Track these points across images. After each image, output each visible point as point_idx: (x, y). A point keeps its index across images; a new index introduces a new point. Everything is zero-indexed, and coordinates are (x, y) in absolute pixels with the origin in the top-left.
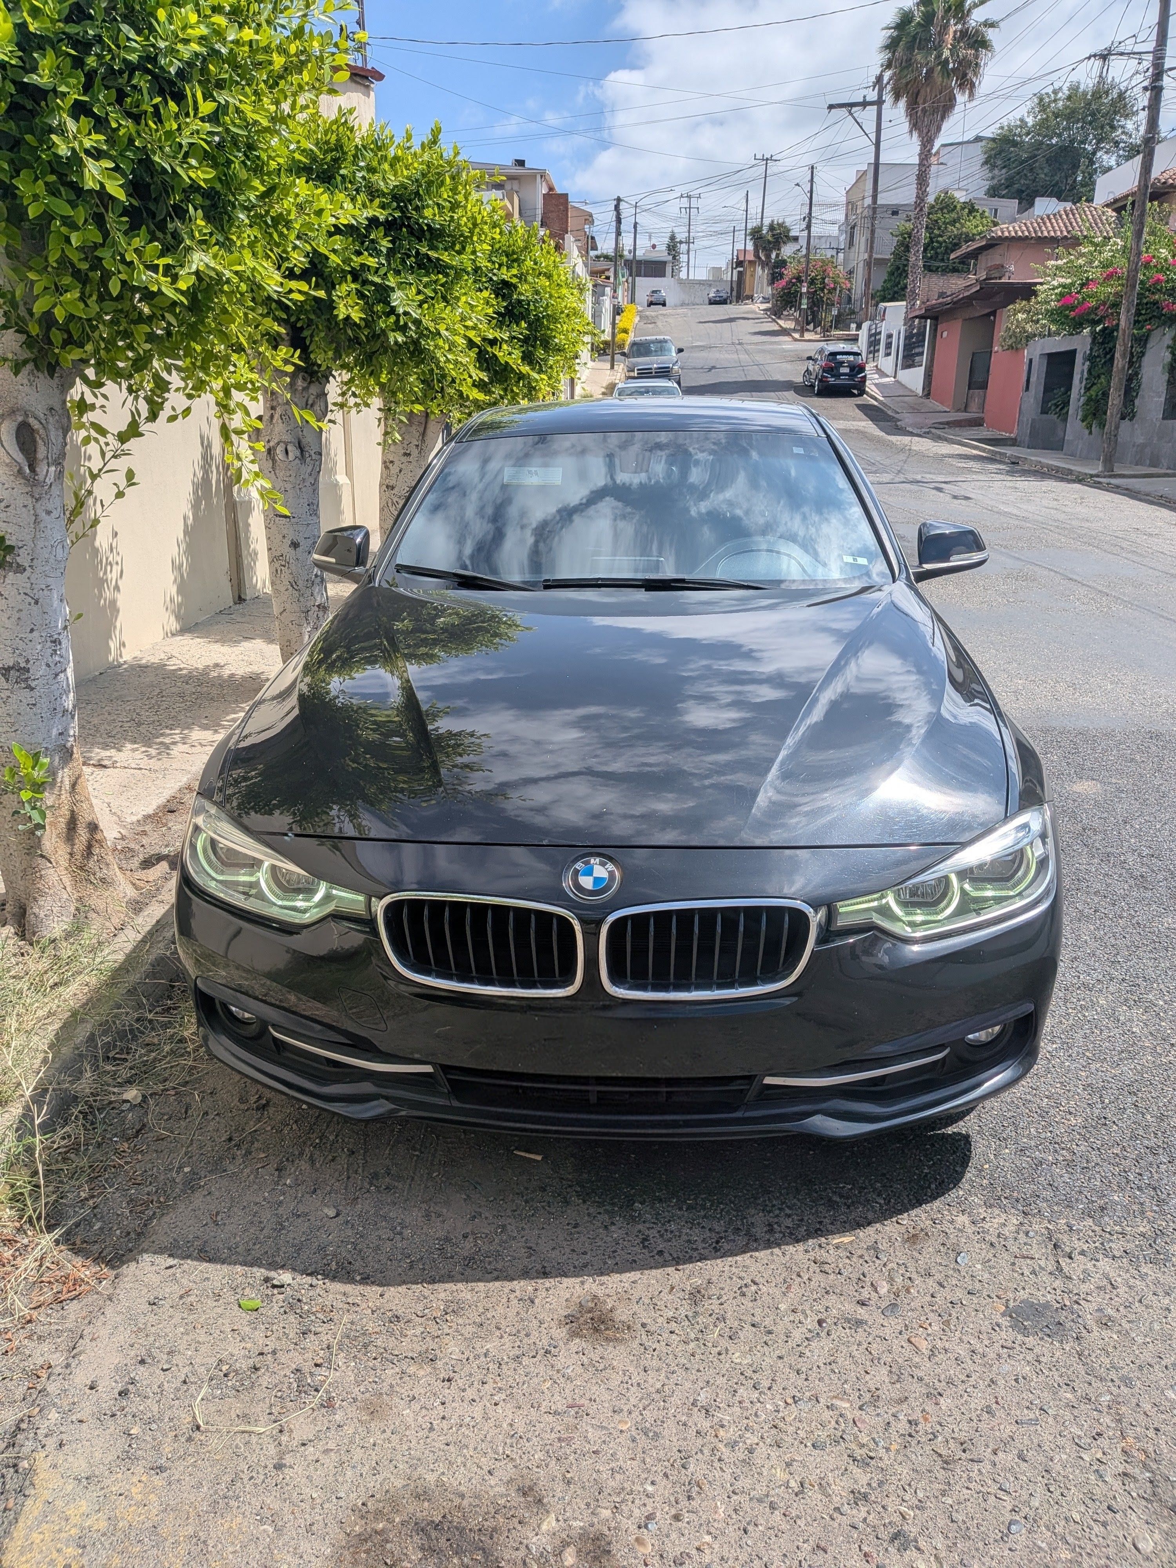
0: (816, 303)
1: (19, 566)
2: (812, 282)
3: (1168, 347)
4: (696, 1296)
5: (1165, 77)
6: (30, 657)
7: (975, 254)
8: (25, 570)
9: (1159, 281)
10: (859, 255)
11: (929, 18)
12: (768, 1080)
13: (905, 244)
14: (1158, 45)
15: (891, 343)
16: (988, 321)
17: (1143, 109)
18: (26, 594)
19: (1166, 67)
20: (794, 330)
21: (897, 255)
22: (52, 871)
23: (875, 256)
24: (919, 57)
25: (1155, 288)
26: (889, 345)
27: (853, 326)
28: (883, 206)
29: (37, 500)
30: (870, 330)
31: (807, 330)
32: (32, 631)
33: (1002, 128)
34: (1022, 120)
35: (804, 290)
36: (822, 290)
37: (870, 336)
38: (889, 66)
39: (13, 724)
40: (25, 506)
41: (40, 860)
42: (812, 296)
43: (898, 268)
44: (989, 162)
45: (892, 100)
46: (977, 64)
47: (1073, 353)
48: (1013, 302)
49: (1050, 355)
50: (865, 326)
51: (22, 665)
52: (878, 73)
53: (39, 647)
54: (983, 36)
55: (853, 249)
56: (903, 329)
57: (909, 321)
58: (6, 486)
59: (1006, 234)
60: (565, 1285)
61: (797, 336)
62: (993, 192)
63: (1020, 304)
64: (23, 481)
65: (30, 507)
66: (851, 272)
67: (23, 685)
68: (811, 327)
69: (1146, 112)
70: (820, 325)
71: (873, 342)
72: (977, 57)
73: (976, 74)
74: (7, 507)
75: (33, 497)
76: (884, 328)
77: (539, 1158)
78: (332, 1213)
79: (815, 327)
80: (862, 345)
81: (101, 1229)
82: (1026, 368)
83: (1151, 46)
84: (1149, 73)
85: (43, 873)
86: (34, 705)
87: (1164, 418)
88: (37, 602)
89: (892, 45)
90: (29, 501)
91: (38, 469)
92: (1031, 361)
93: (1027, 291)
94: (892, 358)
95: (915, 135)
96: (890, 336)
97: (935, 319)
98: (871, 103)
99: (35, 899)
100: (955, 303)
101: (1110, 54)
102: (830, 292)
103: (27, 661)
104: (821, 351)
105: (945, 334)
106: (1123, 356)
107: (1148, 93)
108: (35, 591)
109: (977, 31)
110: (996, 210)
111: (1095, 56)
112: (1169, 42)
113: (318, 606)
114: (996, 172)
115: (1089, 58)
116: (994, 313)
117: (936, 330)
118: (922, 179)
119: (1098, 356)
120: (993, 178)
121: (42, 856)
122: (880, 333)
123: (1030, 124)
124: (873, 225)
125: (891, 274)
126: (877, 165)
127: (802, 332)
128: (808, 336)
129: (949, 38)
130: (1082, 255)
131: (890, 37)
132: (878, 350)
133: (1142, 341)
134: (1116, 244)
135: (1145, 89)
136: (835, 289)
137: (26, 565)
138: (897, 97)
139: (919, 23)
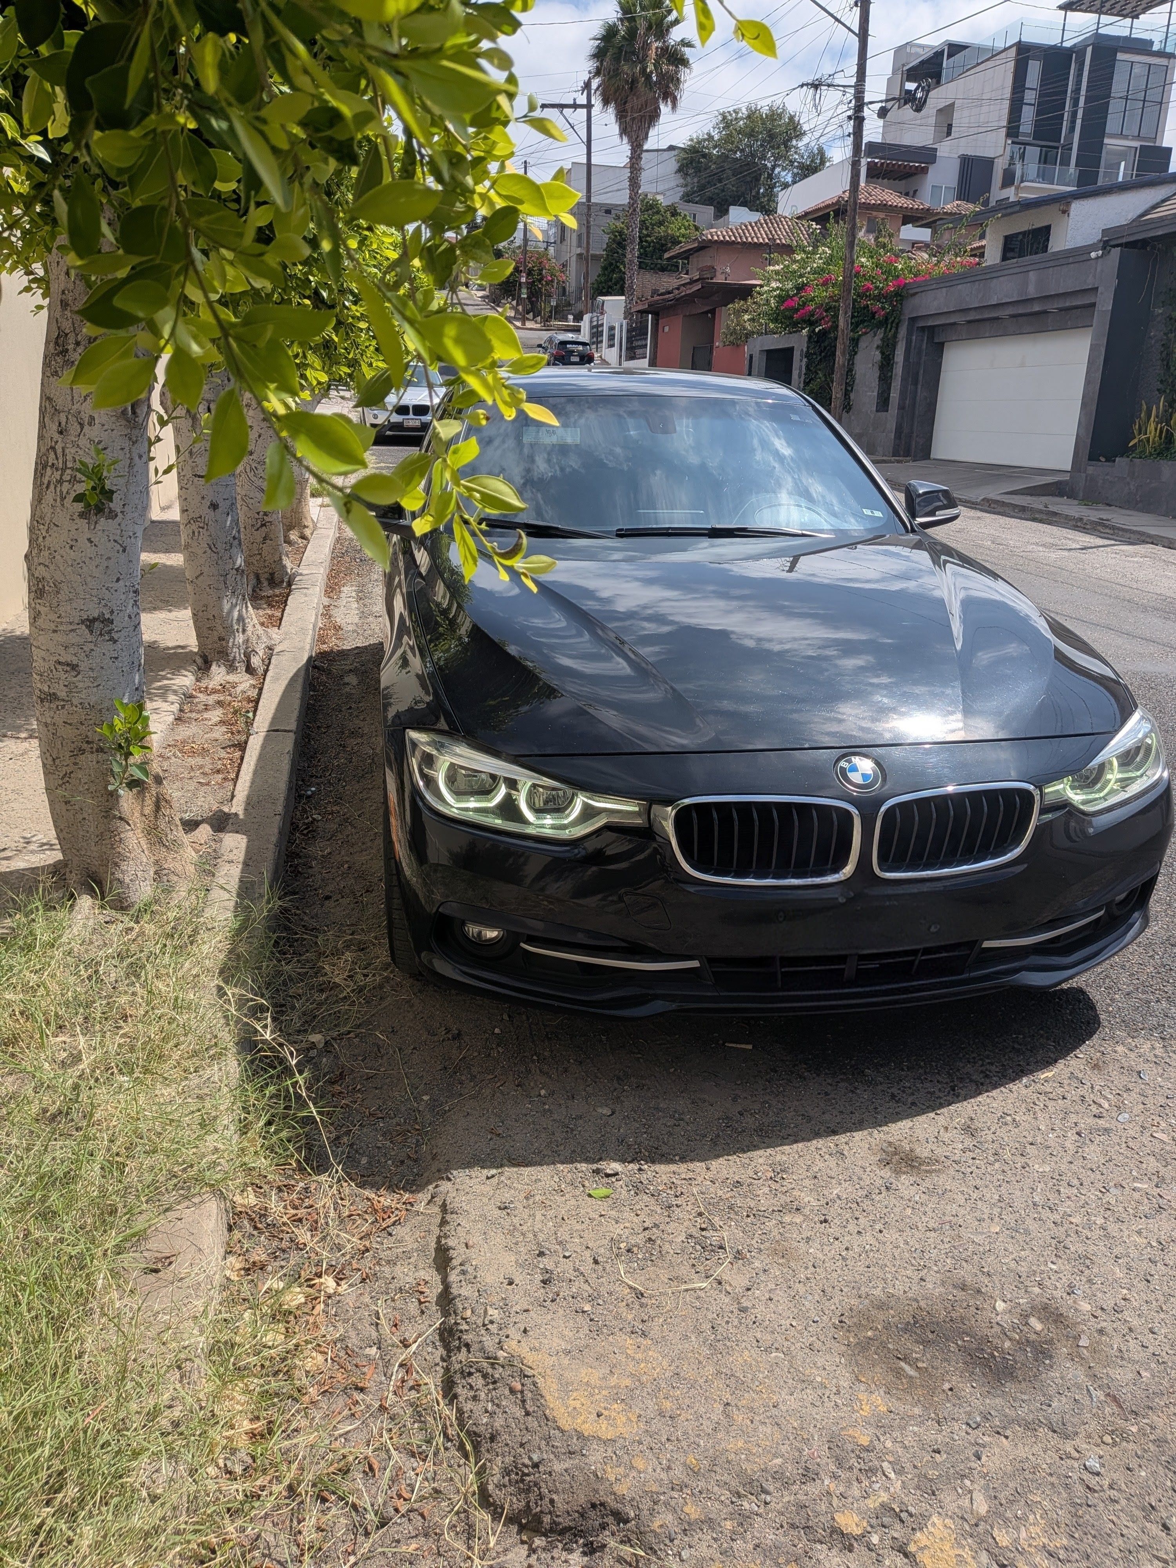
0: (535, 294)
1: (111, 511)
2: (530, 273)
3: (878, 347)
4: (969, 1130)
5: (865, 108)
6: (115, 609)
7: (687, 255)
8: (116, 516)
9: (868, 289)
10: (572, 250)
11: (632, 33)
12: (987, 944)
13: (619, 242)
14: (858, 81)
15: (614, 335)
16: (709, 318)
17: (849, 135)
18: (115, 541)
19: (866, 100)
20: (515, 318)
21: (610, 250)
22: (130, 834)
23: (591, 252)
24: (626, 68)
25: (863, 295)
26: (611, 337)
27: (571, 317)
28: (597, 204)
29: (134, 443)
30: (591, 322)
31: (528, 319)
32: (118, 580)
33: (691, 140)
34: (709, 134)
35: (523, 280)
36: (540, 281)
37: (592, 327)
38: (598, 72)
39: (95, 679)
40: (122, 449)
41: (119, 823)
42: (531, 286)
43: (611, 264)
44: (682, 170)
45: (601, 105)
46: (678, 79)
47: (791, 350)
48: (733, 302)
49: (769, 352)
50: (587, 317)
51: (107, 616)
52: (586, 79)
53: (123, 597)
54: (683, 55)
55: (565, 243)
56: (625, 322)
57: (628, 314)
58: (106, 427)
59: (716, 238)
60: (857, 1138)
61: (518, 324)
62: (688, 198)
63: (738, 305)
64: (124, 422)
65: (127, 450)
66: (564, 266)
67: (107, 638)
68: (531, 316)
69: (852, 138)
70: (539, 314)
71: (596, 332)
72: (676, 73)
73: (677, 88)
74: (105, 449)
75: (130, 439)
76: (606, 321)
77: (750, 1047)
78: (607, 1111)
79: (534, 317)
80: (584, 336)
81: (369, 1163)
82: (747, 362)
83: (853, 81)
84: (852, 104)
85: (122, 836)
86: (116, 658)
87: (877, 411)
88: (124, 551)
89: (599, 55)
90: (127, 444)
91: (138, 411)
92: (751, 357)
93: (746, 292)
94: (615, 350)
95: (625, 140)
96: (612, 328)
97: (656, 314)
98: (582, 106)
99: (116, 865)
100: (677, 300)
101: (820, 85)
102: (547, 284)
103: (112, 612)
104: (550, 340)
105: (667, 329)
106: (843, 354)
107: (852, 122)
108: (124, 538)
109: (676, 50)
110: (695, 215)
111: (807, 85)
112: (867, 79)
113: (237, 570)
114: (689, 179)
115: (802, 86)
116: (713, 312)
117: (657, 324)
118: (634, 183)
119: (815, 354)
120: (686, 186)
121: (121, 818)
122: (602, 325)
123: (716, 137)
124: (588, 222)
125: (605, 268)
126: (589, 164)
127: (524, 320)
128: (529, 324)
129: (652, 54)
130: (795, 261)
131: (598, 47)
132: (601, 342)
133: (855, 342)
134: (824, 252)
135: (849, 118)
136: (552, 281)
137: (118, 510)
138: (606, 102)
139: (623, 37)
